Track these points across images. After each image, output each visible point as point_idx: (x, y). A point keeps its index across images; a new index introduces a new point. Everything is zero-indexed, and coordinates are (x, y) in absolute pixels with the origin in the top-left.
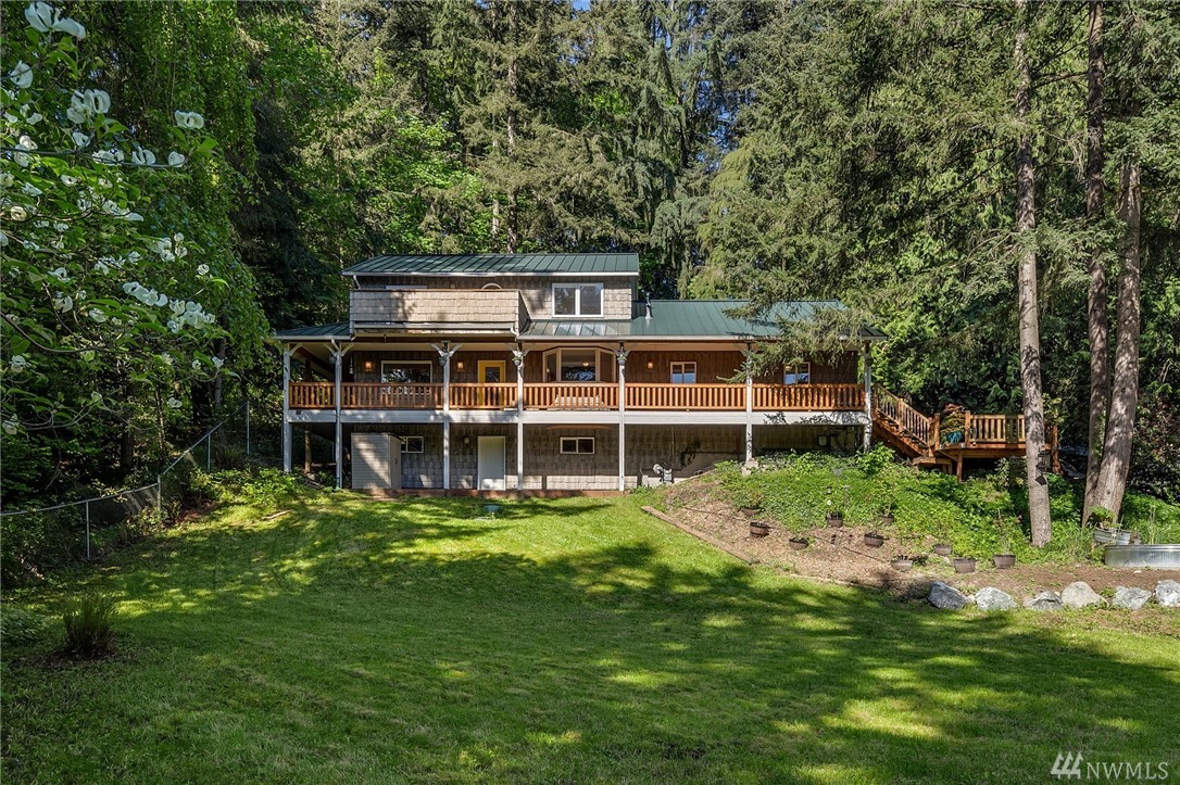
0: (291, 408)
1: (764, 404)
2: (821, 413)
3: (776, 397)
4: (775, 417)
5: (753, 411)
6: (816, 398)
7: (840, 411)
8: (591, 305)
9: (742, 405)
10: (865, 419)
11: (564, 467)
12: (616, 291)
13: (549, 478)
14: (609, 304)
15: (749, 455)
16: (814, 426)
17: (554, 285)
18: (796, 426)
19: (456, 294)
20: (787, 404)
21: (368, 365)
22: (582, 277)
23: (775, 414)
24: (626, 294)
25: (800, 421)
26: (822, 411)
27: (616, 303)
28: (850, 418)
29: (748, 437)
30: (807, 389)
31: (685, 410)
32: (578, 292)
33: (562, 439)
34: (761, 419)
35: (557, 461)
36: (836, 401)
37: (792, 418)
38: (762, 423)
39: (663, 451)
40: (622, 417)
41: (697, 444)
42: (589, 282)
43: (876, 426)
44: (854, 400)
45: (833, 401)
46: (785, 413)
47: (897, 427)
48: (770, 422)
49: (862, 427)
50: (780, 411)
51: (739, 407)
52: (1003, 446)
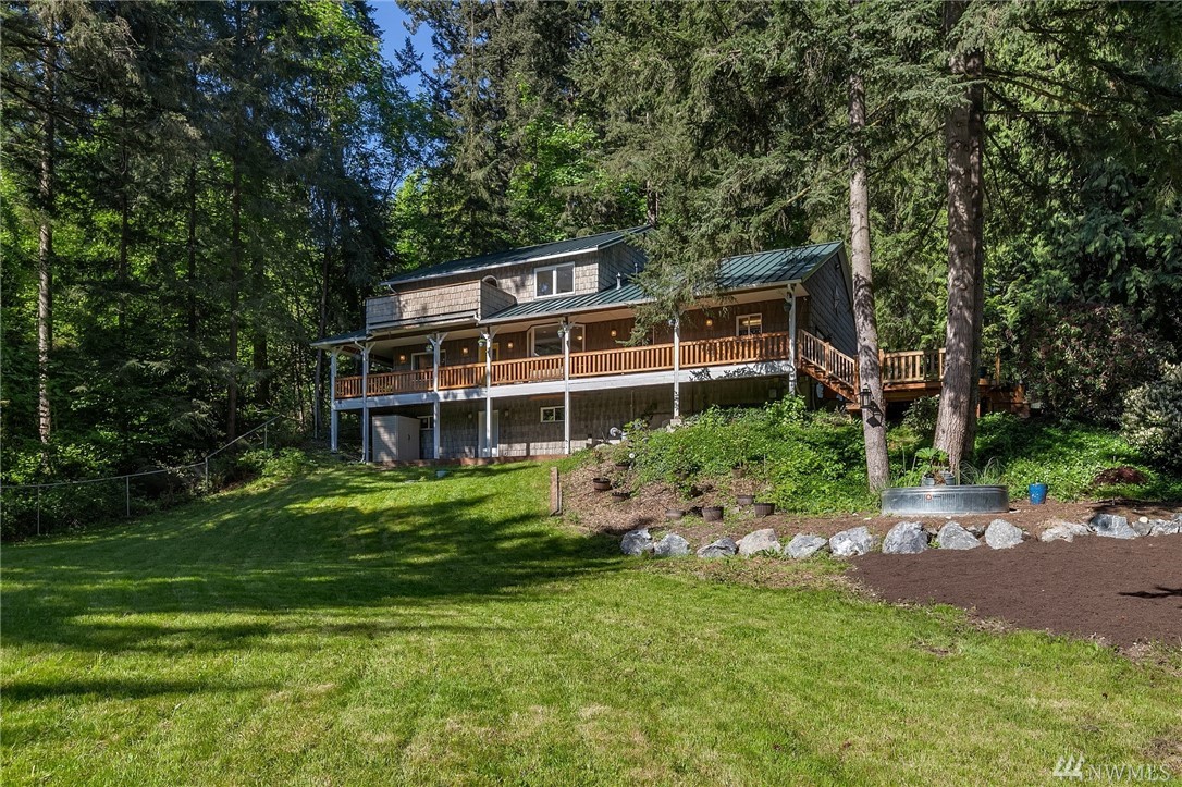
0: (336, 399)
1: (692, 361)
2: (744, 366)
3: (702, 353)
4: (700, 373)
5: (680, 369)
6: (741, 350)
7: (763, 362)
8: (566, 284)
9: (671, 364)
10: (787, 367)
11: (543, 435)
12: (585, 267)
13: (532, 445)
14: (580, 280)
15: (676, 413)
16: (738, 379)
17: (536, 270)
18: (720, 381)
19: (435, 291)
20: (713, 359)
21: (402, 358)
22: (558, 258)
23: (700, 370)
24: (593, 269)
25: (724, 375)
26: (746, 363)
27: (586, 279)
28: (773, 367)
29: (676, 396)
30: (732, 342)
31: (620, 374)
32: (555, 273)
33: (542, 409)
34: (686, 376)
35: (538, 429)
36: (761, 351)
37: (716, 373)
38: (688, 380)
39: (625, 414)
40: (566, 386)
41: (655, 405)
42: (564, 262)
43: (801, 373)
44: (779, 348)
45: (758, 352)
46: (710, 369)
47: (824, 373)
48: (695, 379)
49: (786, 376)
50: (705, 367)
51: (668, 367)
52: (923, 385)
